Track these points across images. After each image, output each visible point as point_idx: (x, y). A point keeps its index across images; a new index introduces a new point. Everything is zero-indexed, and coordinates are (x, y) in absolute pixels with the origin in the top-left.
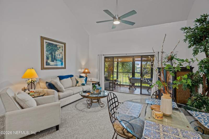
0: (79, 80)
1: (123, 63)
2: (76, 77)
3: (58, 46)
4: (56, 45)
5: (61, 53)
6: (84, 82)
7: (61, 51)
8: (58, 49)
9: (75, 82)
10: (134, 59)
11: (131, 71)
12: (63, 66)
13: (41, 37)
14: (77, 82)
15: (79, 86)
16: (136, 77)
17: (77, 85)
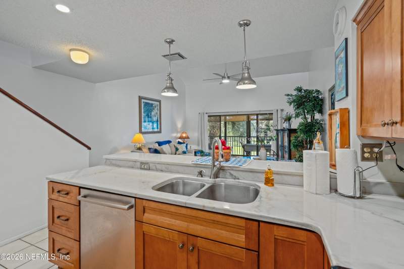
0: (179, 146)
1: (234, 123)
2: (175, 142)
3: (154, 105)
4: (152, 104)
5: (157, 113)
6: (185, 150)
7: (157, 111)
8: (154, 109)
9: (174, 150)
10: (248, 118)
11: (246, 135)
12: (159, 130)
13: (139, 96)
14: (177, 149)
15: (179, 154)
16: (253, 143)
17: (178, 153)
